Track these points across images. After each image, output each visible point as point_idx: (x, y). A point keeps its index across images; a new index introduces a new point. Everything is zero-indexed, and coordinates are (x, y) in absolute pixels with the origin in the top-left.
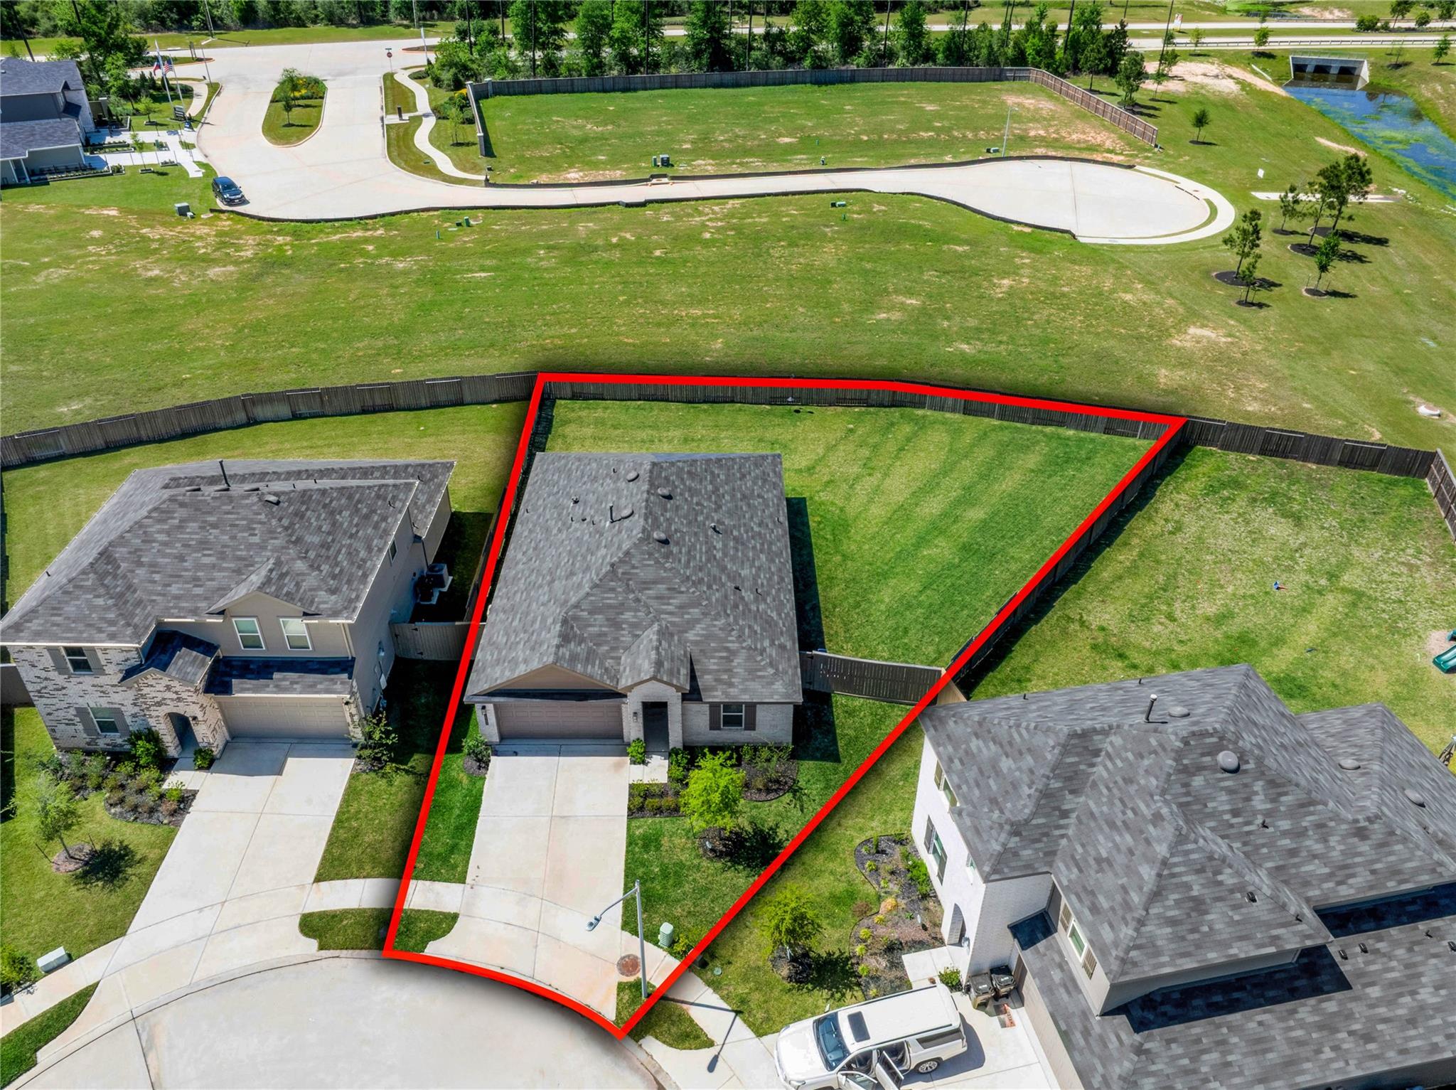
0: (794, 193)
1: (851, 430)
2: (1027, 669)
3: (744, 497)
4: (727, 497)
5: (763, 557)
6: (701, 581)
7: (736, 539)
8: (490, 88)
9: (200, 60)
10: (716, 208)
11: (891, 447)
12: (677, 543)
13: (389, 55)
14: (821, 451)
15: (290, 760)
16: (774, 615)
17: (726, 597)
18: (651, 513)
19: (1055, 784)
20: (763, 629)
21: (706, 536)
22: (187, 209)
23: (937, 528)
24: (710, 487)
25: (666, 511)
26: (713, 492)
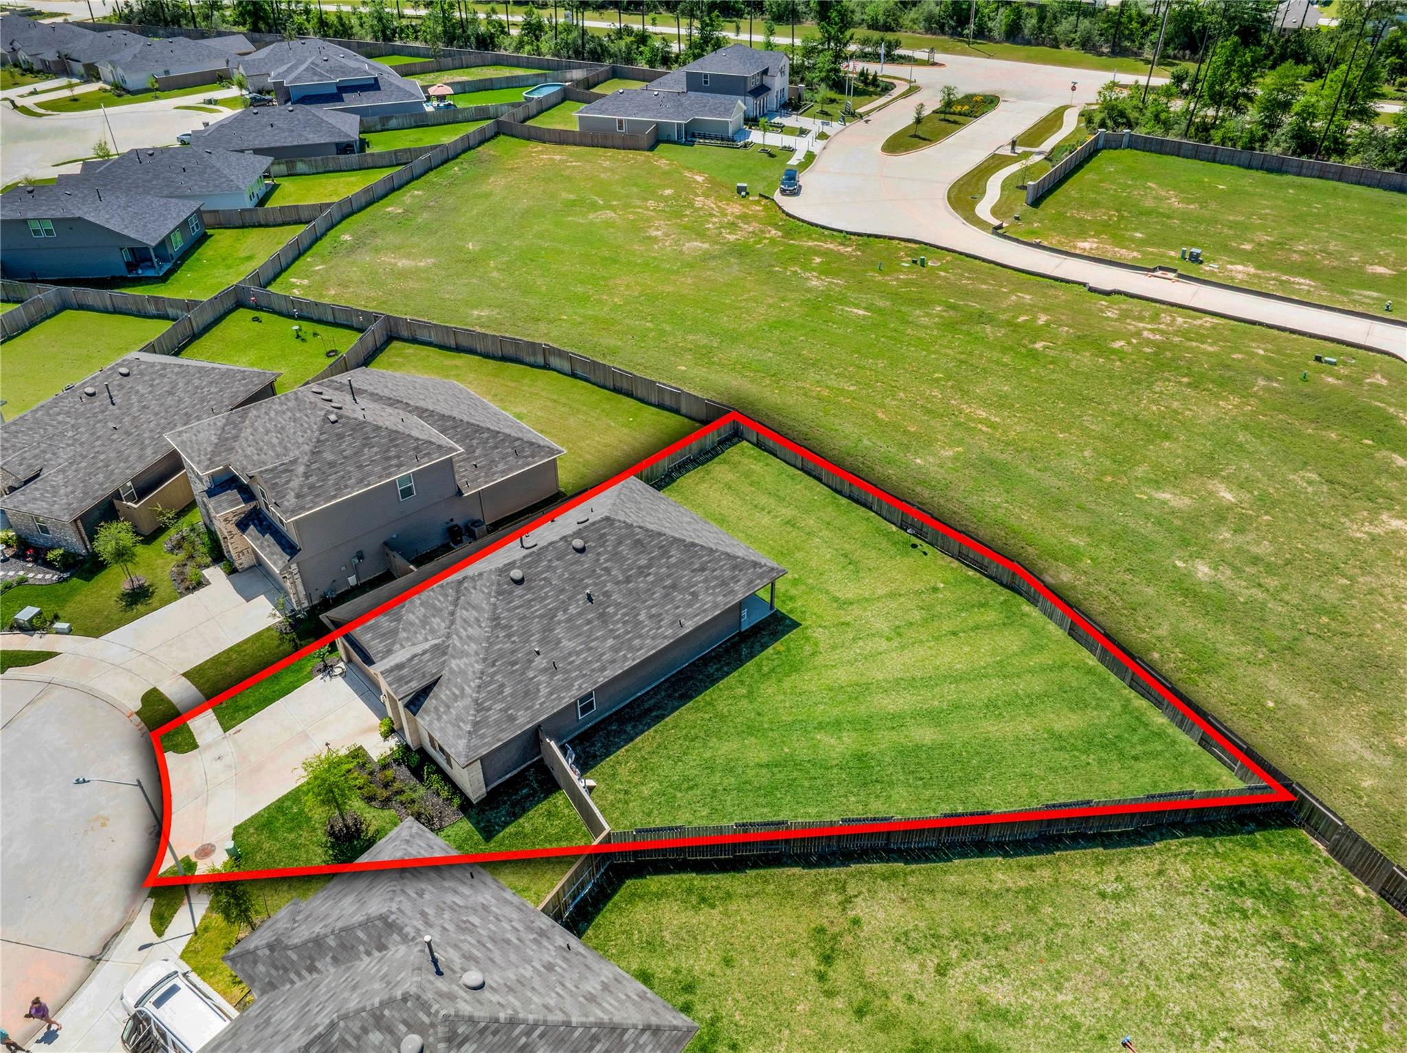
0: (1293, 331)
1: (935, 590)
2: (729, 896)
3: (674, 586)
4: (650, 578)
5: (610, 642)
7: (602, 615)
8: (1125, 139)
9: (934, 64)
10: (1180, 320)
11: (947, 626)
12: (529, 588)
13: (1074, 88)
15: (262, 597)
19: (331, 942)
21: (571, 597)
22: (744, 189)
23: (867, 723)
24: (643, 562)
26: (640, 568)
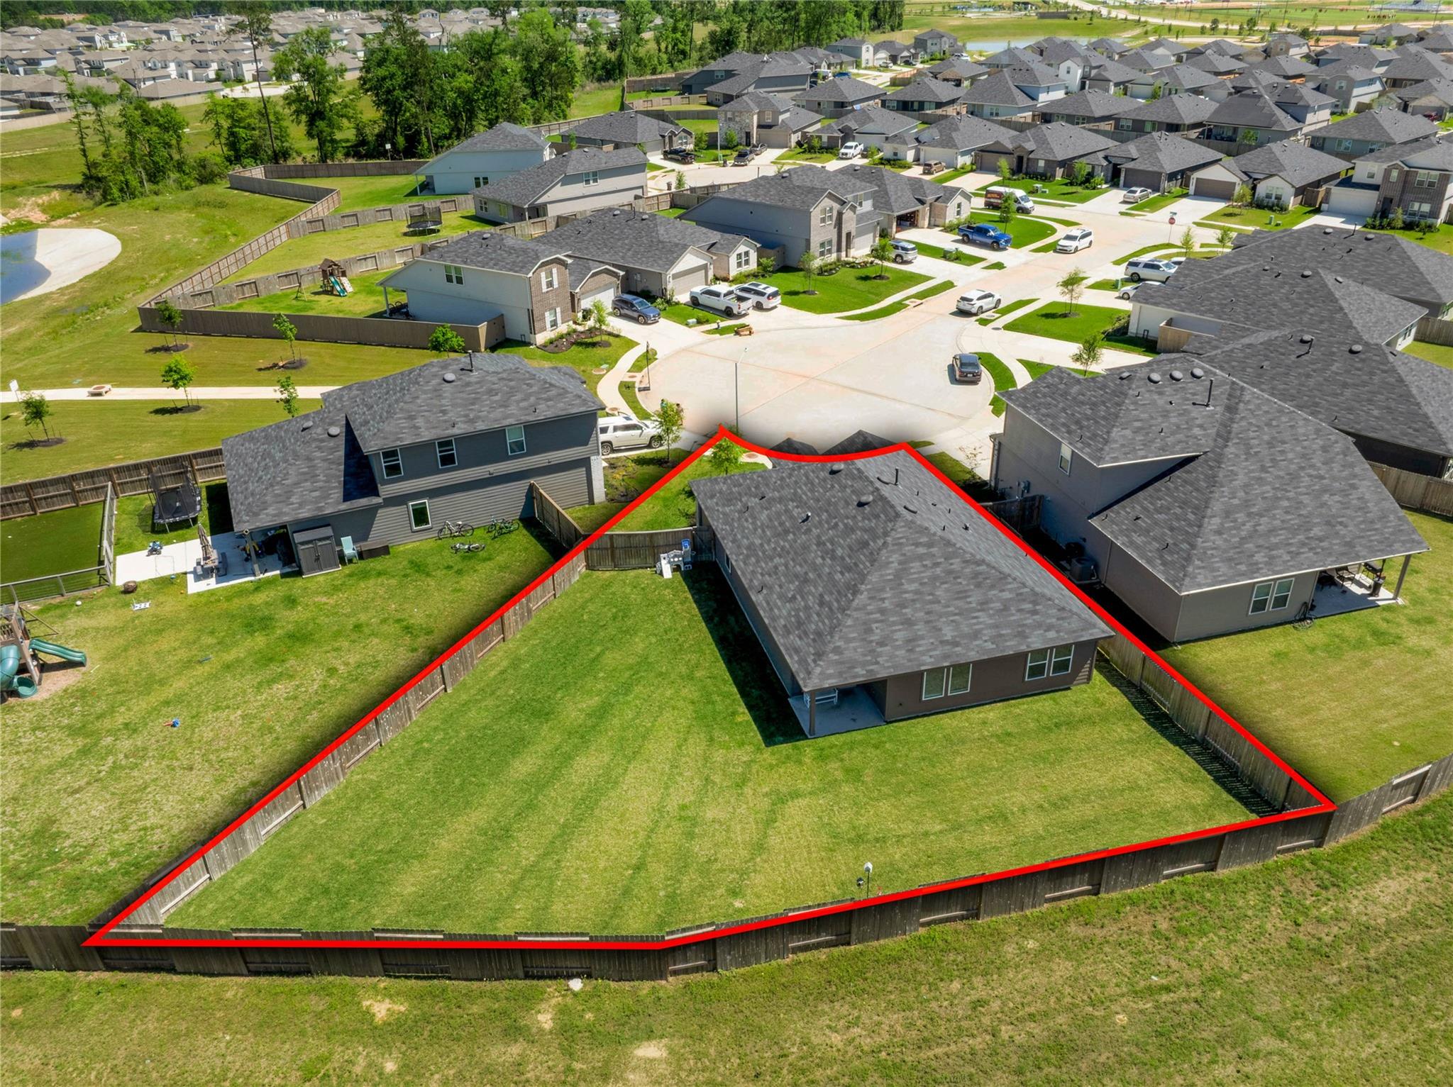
3: (806, 581)
6: (790, 476)
7: (787, 532)
12: (824, 480)
14: (774, 840)
16: (727, 509)
17: (767, 485)
18: (860, 478)
20: (732, 493)
21: (810, 508)
23: (582, 736)
25: (853, 492)
26: (833, 551)
